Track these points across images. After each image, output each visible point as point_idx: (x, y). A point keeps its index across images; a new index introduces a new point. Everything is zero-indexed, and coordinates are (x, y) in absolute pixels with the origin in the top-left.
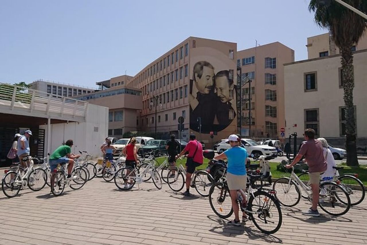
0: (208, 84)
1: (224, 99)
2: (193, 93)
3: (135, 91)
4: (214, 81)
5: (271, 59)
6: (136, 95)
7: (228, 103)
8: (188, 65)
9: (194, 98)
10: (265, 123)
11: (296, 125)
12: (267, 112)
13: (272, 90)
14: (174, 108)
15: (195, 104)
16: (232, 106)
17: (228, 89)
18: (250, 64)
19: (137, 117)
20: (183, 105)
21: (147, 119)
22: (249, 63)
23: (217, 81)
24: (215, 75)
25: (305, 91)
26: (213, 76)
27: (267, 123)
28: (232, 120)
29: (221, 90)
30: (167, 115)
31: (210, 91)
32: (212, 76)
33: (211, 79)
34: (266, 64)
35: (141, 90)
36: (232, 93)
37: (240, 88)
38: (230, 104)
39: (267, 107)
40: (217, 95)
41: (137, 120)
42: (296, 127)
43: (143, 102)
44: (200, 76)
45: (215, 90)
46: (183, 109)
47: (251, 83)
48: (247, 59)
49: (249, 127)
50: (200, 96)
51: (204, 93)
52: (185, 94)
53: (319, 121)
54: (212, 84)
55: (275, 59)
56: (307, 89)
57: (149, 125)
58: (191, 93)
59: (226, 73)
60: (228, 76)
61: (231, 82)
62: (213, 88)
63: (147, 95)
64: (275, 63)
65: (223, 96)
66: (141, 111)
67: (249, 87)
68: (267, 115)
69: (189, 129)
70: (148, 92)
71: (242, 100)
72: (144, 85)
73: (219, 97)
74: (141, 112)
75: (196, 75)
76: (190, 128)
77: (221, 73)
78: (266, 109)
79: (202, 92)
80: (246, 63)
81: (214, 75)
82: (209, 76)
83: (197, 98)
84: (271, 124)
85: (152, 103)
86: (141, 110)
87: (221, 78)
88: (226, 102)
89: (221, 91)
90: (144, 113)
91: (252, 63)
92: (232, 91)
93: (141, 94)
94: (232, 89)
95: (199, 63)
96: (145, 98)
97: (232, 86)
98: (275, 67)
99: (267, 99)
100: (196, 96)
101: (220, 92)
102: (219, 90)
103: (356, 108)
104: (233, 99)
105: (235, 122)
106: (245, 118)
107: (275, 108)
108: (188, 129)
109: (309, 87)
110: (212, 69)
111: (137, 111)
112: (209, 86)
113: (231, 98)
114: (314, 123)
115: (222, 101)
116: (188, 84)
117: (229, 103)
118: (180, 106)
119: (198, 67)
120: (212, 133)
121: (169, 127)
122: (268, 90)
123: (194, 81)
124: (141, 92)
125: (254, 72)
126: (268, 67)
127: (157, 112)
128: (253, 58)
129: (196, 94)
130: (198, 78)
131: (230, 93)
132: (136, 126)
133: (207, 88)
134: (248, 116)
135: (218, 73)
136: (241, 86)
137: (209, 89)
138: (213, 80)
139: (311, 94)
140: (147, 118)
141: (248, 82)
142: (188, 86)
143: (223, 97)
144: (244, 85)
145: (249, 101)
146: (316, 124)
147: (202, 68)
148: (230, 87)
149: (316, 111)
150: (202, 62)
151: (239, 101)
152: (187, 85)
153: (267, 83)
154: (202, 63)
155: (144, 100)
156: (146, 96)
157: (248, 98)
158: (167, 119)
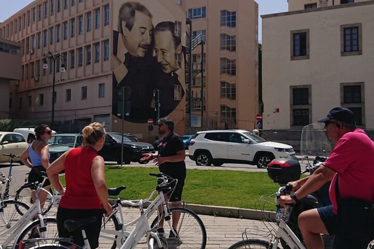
0: (142, 41)
1: (167, 67)
2: (118, 54)
3: (6, 44)
4: (152, 36)
5: (229, 13)
6: (9, 52)
7: (172, 75)
8: (110, 6)
9: (120, 62)
10: (220, 107)
11: (278, 110)
12: (223, 91)
13: (231, 58)
14: (83, 78)
15: (122, 72)
16: (179, 79)
17: (173, 51)
18: (199, 19)
19: (11, 94)
20: (100, 74)
21: (30, 97)
22: (197, 16)
23: (156, 37)
24: (155, 27)
25: (292, 59)
26: (151, 28)
27: (223, 107)
28: (180, 101)
29: (164, 52)
30: (69, 92)
31: (146, 53)
32: (149, 28)
33: (147, 33)
34: (223, 20)
35: (18, 45)
36: (180, 59)
37: (190, 52)
38: (176, 76)
39: (223, 83)
40: (157, 60)
41: (10, 100)
42: (278, 113)
43: (23, 66)
44: (130, 27)
45: (154, 52)
46: (101, 81)
47: (204, 45)
48: (195, 10)
49: (200, 113)
50: (130, 60)
51: (137, 56)
52: (103, 56)
53: (311, 105)
54: (149, 41)
55: (234, 13)
56: (294, 55)
57: (33, 109)
58: (115, 53)
59: (171, 26)
60: (173, 31)
61: (177, 41)
62: (150, 47)
63: (31, 54)
64: (235, 20)
65: (166, 63)
66: (17, 83)
67: (201, 52)
68: (222, 96)
69: (111, 115)
70: (33, 49)
71: (192, 71)
72: (25, 37)
73: (160, 64)
74: (18, 86)
75: (124, 24)
76: (113, 114)
77: (163, 26)
78: (222, 86)
79: (133, 54)
80: (193, 16)
81: (153, 27)
82: (145, 28)
83: (124, 63)
84: (228, 108)
85: (46, 65)
86: (19, 80)
87: (163, 33)
88: (171, 72)
89: (163, 54)
90: (23, 86)
91: (203, 17)
92: (179, 55)
93: (18, 51)
94: (179, 52)
95: (128, 5)
96: (26, 59)
97: (180, 47)
98: (234, 25)
99: (223, 72)
100: (123, 59)
101: (162, 56)
102: (160, 52)
103: (364, 86)
104: (180, 68)
105: (183, 105)
106: (196, 100)
107: (234, 85)
108: (109, 115)
109: (298, 53)
110: (148, 18)
111: (12, 82)
112: (144, 45)
113: (178, 67)
114: (304, 107)
115: (164, 70)
116: (111, 38)
117: (175, 74)
118: (95, 76)
119: (127, 10)
120: (152, 122)
121: (74, 112)
122: (225, 58)
123: (120, 35)
124: (19, 48)
125: (205, 30)
126: (225, 24)
127: (55, 84)
128: (204, 9)
129: (124, 57)
130: (127, 29)
131: (176, 59)
132: (8, 109)
133: (141, 47)
134: (199, 96)
135: (157, 26)
136: (191, 49)
137: (144, 50)
138: (150, 35)
139: (301, 63)
140: (29, 95)
141: (200, 44)
142: (110, 41)
143: (167, 65)
144: (194, 48)
145: (200, 73)
146: (308, 109)
147: (133, 13)
148: (176, 49)
149: (307, 89)
150: (134, 3)
151: (189, 72)
152: (108, 40)
153: (224, 48)
154: (134, 5)
155: (24, 64)
156: (28, 56)
157: (199, 68)
158: (69, 98)
